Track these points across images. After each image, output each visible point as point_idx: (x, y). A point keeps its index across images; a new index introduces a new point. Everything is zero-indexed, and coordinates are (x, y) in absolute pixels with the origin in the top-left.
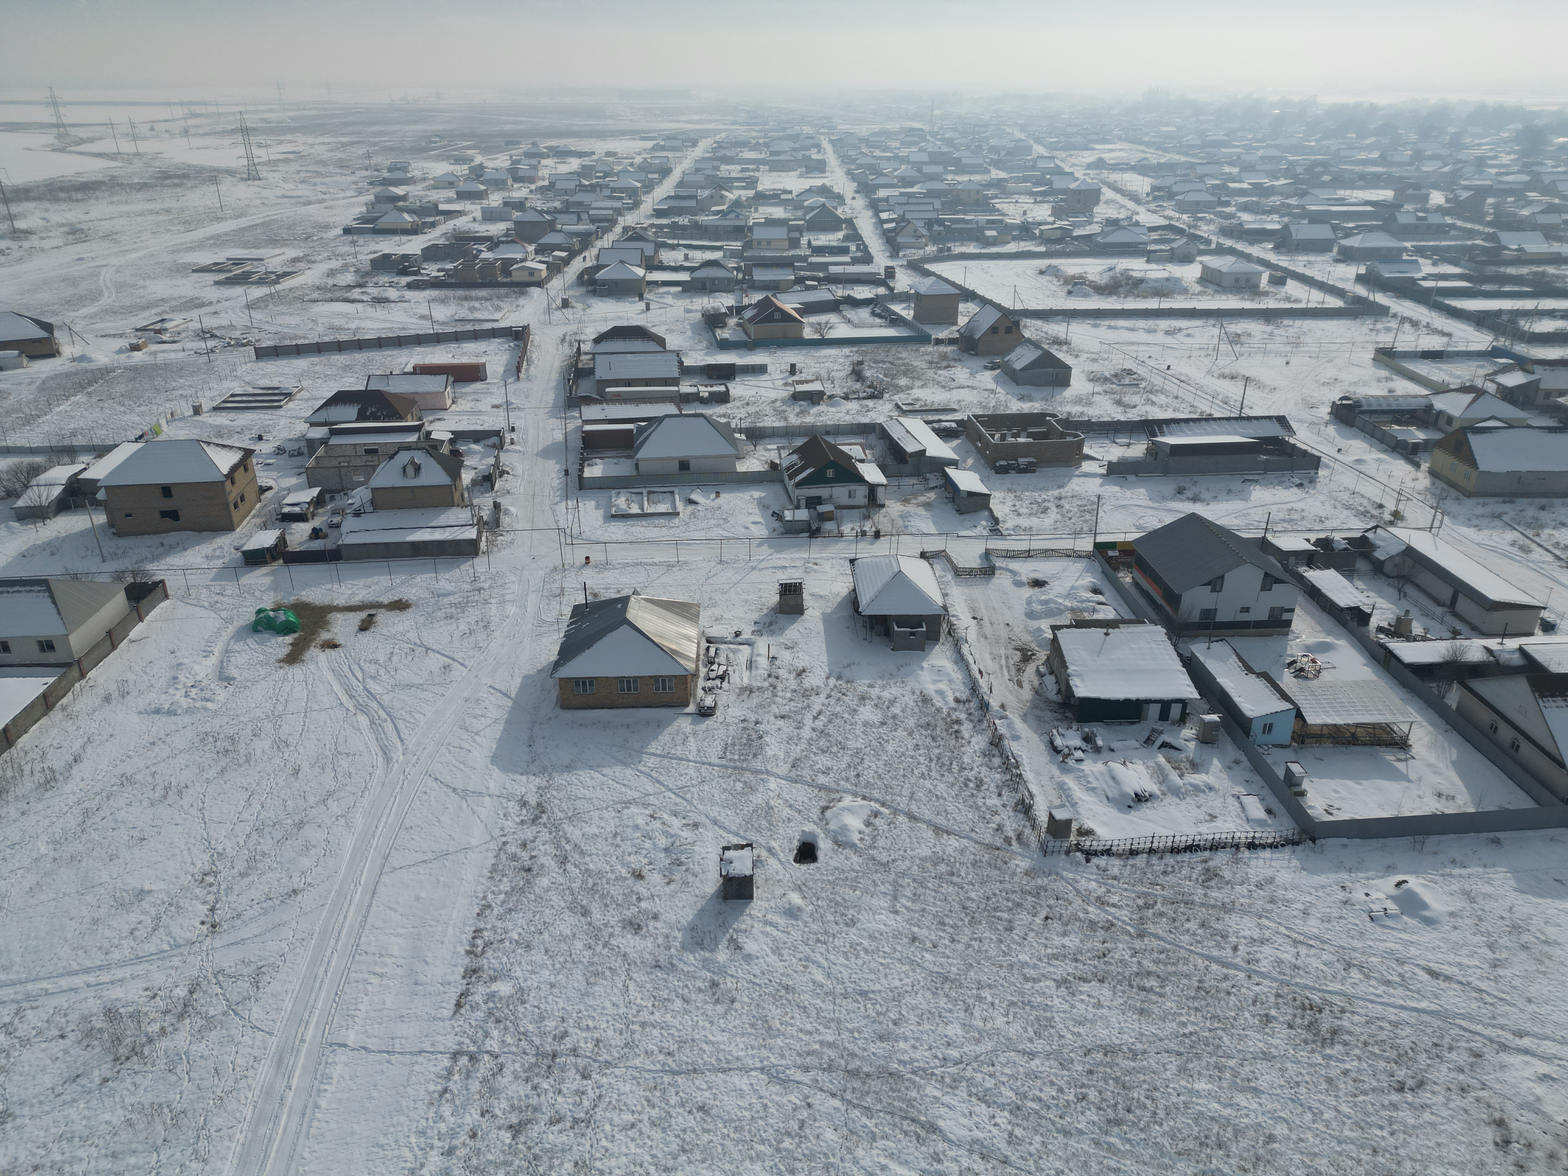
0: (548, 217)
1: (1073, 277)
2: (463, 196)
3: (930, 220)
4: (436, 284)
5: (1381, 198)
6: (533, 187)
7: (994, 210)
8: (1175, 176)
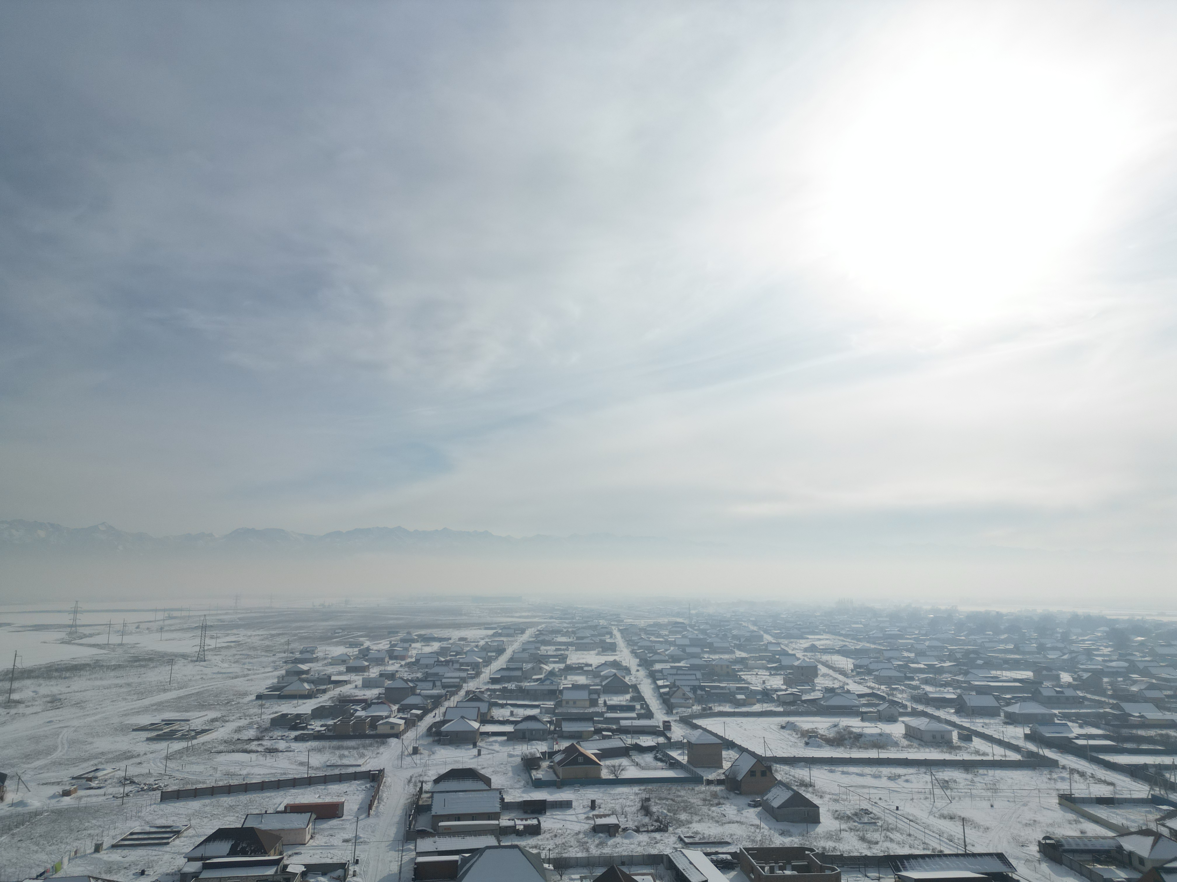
0: (411, 685)
1: (807, 731)
2: (351, 670)
3: (694, 686)
4: (318, 737)
5: (1024, 677)
6: (403, 663)
7: (740, 680)
8: (870, 658)
